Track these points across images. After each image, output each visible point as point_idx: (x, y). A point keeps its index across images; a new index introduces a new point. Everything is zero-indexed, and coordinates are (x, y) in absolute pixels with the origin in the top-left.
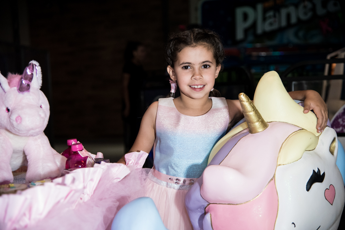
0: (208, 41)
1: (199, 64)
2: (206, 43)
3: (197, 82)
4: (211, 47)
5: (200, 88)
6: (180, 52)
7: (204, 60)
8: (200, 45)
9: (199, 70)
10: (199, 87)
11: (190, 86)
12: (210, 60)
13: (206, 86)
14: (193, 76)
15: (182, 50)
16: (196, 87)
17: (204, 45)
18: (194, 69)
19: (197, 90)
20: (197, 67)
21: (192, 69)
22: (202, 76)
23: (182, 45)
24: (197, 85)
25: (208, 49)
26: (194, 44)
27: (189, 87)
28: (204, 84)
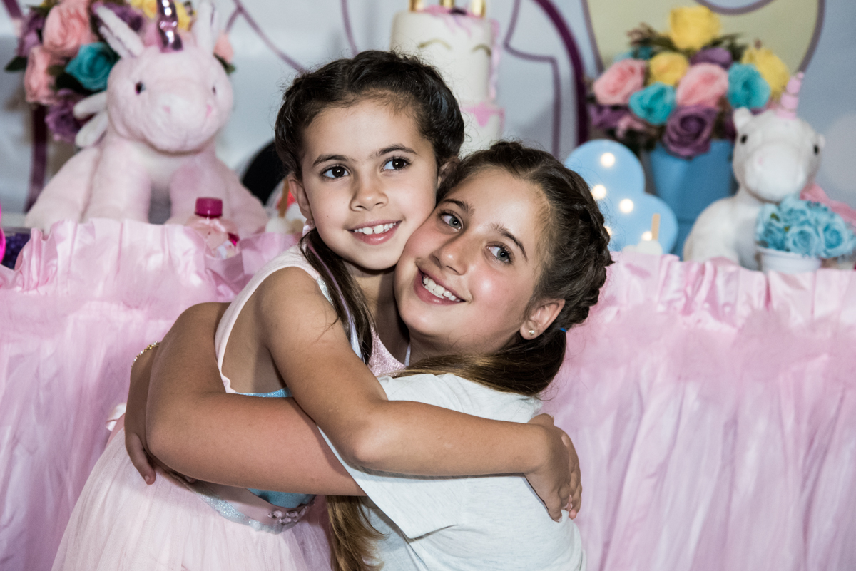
0: (395, 83)
1: (371, 157)
2: (388, 92)
3: (369, 217)
4: (407, 103)
5: (385, 233)
6: (308, 126)
7: (385, 145)
8: (370, 97)
9: (373, 175)
10: (379, 229)
11: (352, 231)
12: (407, 144)
13: (401, 226)
14: (354, 198)
15: (315, 120)
16: (368, 231)
17: (383, 96)
18: (355, 174)
19: (372, 239)
20: (365, 168)
21: (352, 175)
22: (384, 195)
23: (315, 103)
24: (372, 226)
25: (396, 111)
26: (350, 96)
27: (346, 233)
28: (397, 219)
